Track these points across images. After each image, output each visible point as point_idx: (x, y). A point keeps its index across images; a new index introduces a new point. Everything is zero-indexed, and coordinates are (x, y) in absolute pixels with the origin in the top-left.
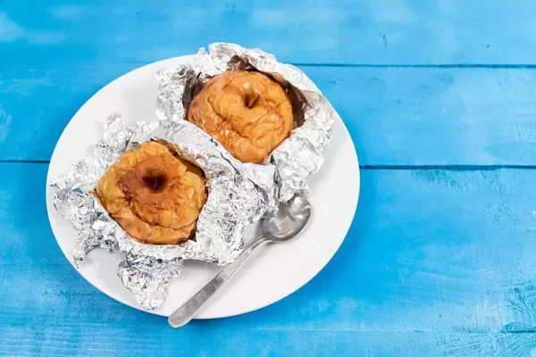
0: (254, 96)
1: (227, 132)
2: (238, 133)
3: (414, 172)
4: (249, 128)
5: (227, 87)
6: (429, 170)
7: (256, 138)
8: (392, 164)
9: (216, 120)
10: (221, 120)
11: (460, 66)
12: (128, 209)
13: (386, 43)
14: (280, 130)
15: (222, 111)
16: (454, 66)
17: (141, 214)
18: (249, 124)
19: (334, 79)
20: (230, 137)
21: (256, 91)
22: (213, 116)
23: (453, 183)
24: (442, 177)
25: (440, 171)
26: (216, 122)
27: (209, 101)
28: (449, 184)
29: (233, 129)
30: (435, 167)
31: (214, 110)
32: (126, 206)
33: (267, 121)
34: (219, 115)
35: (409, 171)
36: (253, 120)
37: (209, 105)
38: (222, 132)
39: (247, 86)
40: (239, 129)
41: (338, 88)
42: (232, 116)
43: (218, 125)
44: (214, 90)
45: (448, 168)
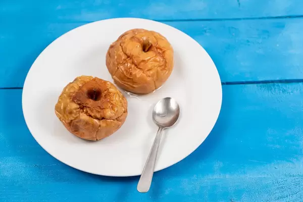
0: (149, 45)
1: (129, 65)
2: (136, 65)
3: (259, 85)
4: (142, 63)
5: (133, 38)
6: (268, 84)
7: (146, 70)
8: (244, 81)
9: (124, 57)
10: (126, 57)
11: (290, 17)
12: (83, 114)
13: (239, 4)
14: (163, 67)
15: (128, 52)
16: (286, 17)
17: (93, 115)
18: (143, 61)
19: (205, 29)
20: (131, 68)
21: (150, 42)
22: (122, 54)
23: (284, 91)
24: (277, 87)
25: (276, 84)
26: (123, 58)
27: (120, 45)
28: (281, 92)
29: (133, 63)
30: (273, 82)
31: (123, 50)
32: (82, 112)
33: (155, 61)
34: (126, 54)
35: (255, 85)
36: (146, 59)
37: (120, 47)
38: (126, 65)
39: (145, 38)
40: (137, 64)
41: (208, 34)
42: (133, 55)
43: (124, 60)
44: (125, 39)
45: (281, 81)
